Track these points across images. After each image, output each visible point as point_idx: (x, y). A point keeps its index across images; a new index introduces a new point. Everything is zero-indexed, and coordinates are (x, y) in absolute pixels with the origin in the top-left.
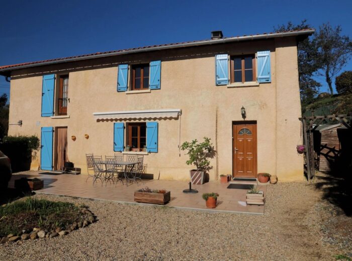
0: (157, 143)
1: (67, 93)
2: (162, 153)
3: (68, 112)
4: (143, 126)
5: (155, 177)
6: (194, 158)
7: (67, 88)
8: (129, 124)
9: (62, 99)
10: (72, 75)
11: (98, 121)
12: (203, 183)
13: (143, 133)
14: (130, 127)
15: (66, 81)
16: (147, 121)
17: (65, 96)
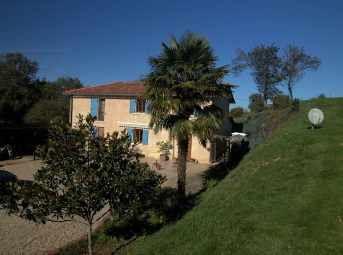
0: (147, 140)
1: (104, 109)
2: (150, 145)
3: (105, 120)
4: (142, 131)
5: (146, 156)
6: (162, 149)
7: (104, 107)
8: (135, 129)
9: (101, 112)
10: (107, 100)
11: (120, 126)
12: (165, 160)
13: (141, 134)
14: (136, 131)
15: (103, 102)
16: (143, 129)
17: (103, 111)
